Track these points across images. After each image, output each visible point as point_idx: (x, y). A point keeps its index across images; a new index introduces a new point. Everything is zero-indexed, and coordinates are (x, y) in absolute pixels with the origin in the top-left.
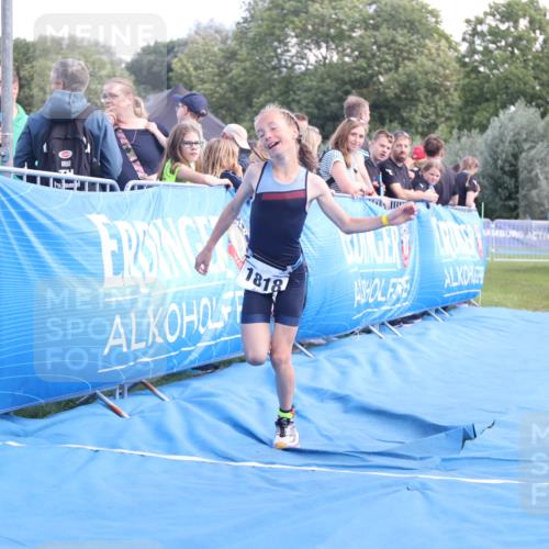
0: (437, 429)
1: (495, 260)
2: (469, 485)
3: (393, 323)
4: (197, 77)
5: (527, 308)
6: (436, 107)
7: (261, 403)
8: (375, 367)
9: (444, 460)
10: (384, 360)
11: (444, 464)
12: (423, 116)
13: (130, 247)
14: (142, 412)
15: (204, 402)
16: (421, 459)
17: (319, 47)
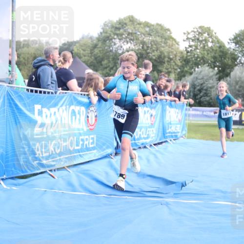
0: (172, 183)
1: (192, 122)
3: (155, 145)
4: (83, 54)
5: (204, 139)
6: (171, 65)
7: (107, 173)
8: (148, 161)
9: (175, 194)
10: (152, 158)
11: (175, 195)
12: (166, 69)
14: (62, 177)
15: (85, 173)
16: (166, 194)
17: (127, 43)
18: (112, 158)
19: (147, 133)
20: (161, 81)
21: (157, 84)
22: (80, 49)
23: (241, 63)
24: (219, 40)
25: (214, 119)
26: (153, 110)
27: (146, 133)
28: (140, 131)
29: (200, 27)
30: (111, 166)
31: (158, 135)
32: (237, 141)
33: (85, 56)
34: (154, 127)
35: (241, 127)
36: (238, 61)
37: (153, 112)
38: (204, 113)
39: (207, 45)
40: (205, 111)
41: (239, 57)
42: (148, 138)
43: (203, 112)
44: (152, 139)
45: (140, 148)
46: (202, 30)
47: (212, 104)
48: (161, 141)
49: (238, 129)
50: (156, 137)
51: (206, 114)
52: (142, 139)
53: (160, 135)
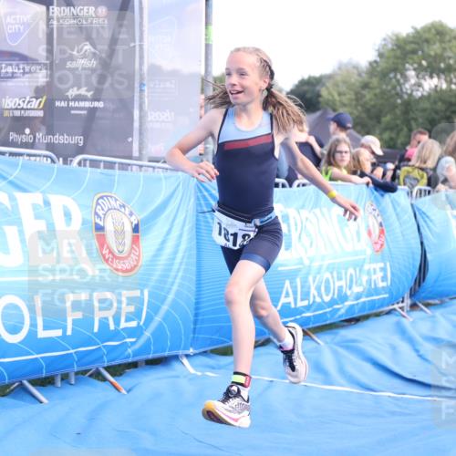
4: (340, 101)
7: (394, 348)
13: (296, 229)
15: (350, 346)
17: (431, 77)
18: (404, 316)
33: (345, 105)
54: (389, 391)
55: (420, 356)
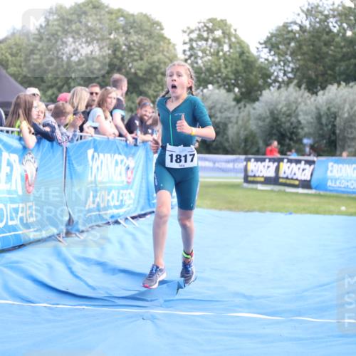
2: (181, 316)
3: (133, 218)
5: (216, 209)
7: (51, 267)
8: (122, 245)
9: (165, 301)
10: (128, 241)
11: (167, 303)
15: (14, 267)
16: (151, 301)
18: (59, 241)
19: (121, 198)
20: (144, 109)
21: (139, 115)
22: (7, 54)
23: (278, 82)
24: (242, 41)
25: (232, 174)
26: (130, 158)
27: (118, 197)
28: (109, 195)
29: (211, 20)
30: (59, 254)
31: (139, 202)
32: (271, 211)
33: (15, 66)
34: (131, 188)
35: (277, 188)
36: (273, 78)
37: (131, 162)
38: (217, 165)
39: (222, 50)
40: (218, 162)
41: (274, 71)
42: (121, 206)
43: (214, 163)
44: (129, 208)
45: (108, 223)
46: (214, 25)
47: (229, 149)
48: (143, 212)
49: (272, 191)
50: (135, 206)
51: (220, 167)
52: (111, 209)
53: (142, 201)
54: (45, 302)
55: (72, 272)
